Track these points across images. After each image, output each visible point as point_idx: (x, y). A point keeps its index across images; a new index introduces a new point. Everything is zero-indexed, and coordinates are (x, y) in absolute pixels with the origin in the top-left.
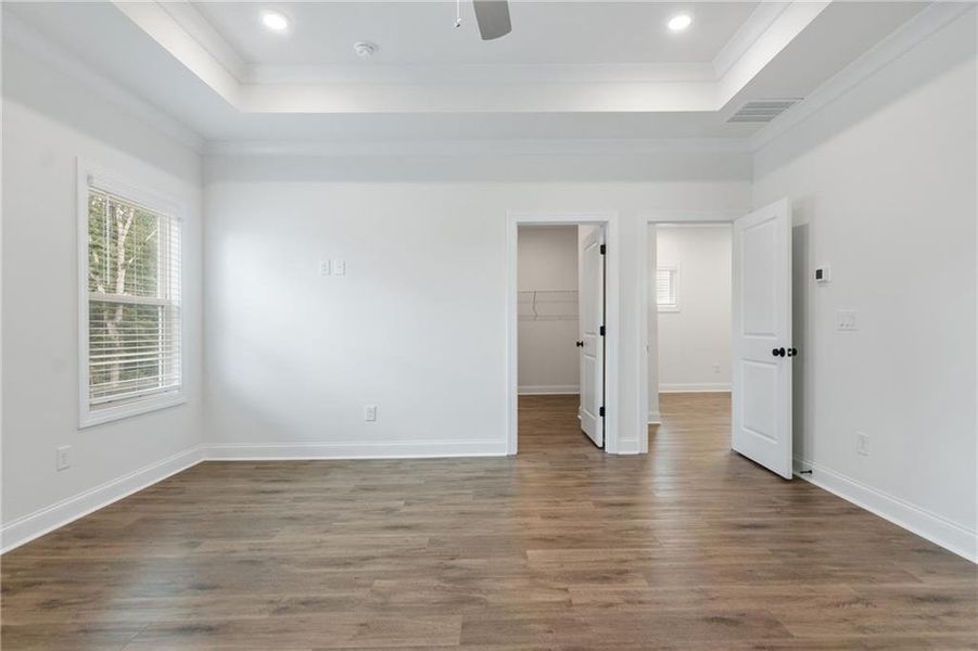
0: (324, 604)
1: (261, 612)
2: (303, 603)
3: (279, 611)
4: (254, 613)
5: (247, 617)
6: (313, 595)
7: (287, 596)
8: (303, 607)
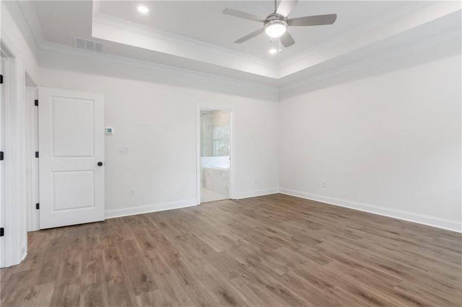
0: (309, 278)
1: (338, 290)
2: (318, 283)
3: (329, 286)
4: (341, 291)
5: (345, 292)
6: (311, 284)
7: (322, 291)
8: (318, 281)
